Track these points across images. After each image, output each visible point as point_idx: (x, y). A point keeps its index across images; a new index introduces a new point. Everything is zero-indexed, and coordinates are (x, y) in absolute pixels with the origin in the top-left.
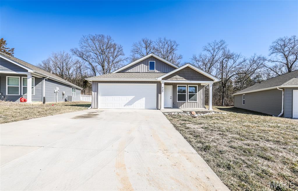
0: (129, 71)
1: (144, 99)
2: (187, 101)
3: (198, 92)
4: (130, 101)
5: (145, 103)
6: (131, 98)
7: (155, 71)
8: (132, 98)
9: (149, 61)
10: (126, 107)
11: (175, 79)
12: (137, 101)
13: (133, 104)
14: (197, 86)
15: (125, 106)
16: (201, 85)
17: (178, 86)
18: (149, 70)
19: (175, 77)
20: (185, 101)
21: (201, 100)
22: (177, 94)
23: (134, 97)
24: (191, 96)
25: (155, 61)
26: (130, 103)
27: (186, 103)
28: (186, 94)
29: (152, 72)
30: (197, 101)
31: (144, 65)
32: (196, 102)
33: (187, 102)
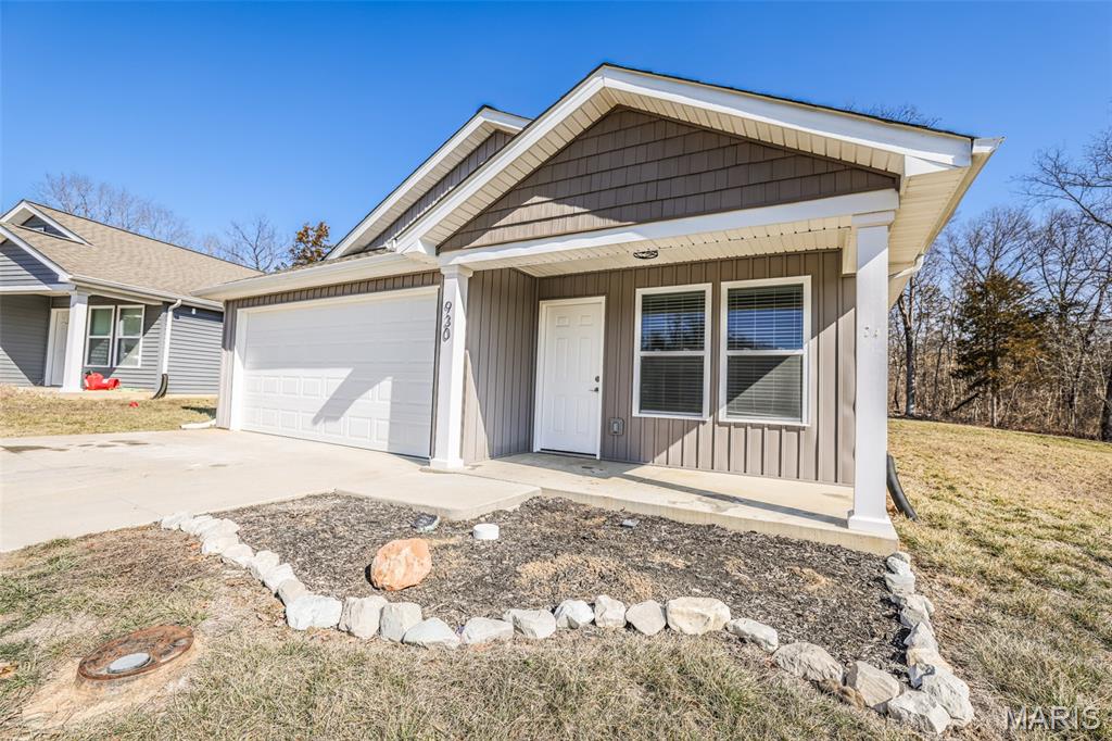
1: (387, 384)
2: (714, 410)
3: (816, 332)
4: (331, 398)
6: (336, 378)
8: (343, 380)
10: (317, 432)
12: (359, 401)
13: (343, 419)
14: (807, 281)
15: (314, 422)
20: (699, 409)
22: (638, 354)
24: (744, 375)
26: (334, 409)
27: (705, 430)
28: (706, 354)
30: (808, 420)
32: (798, 430)
33: (716, 422)
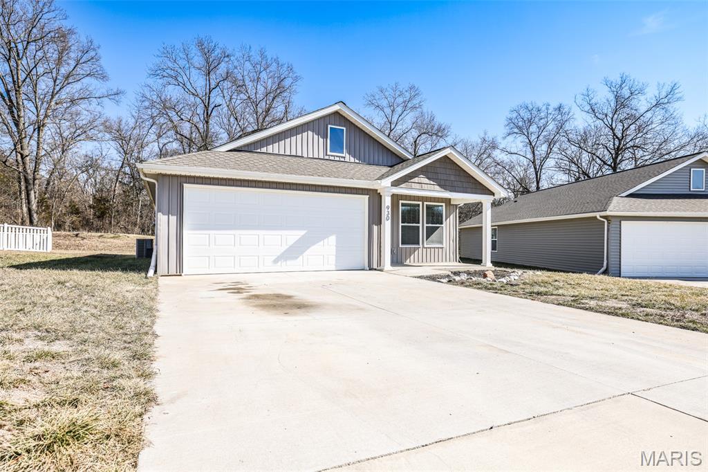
0: (270, 149)
1: (332, 239)
2: (423, 243)
3: (446, 220)
4: (290, 247)
5: (337, 251)
6: (293, 236)
7: (344, 158)
8: (299, 237)
9: (329, 126)
10: (278, 267)
11: (418, 186)
12: (313, 247)
13: (301, 257)
14: (444, 204)
15: (276, 261)
16: (452, 203)
17: (403, 205)
18: (329, 153)
19: (416, 180)
20: (419, 244)
21: (451, 242)
22: (401, 224)
23: (302, 233)
24: (430, 232)
25: (345, 129)
26: (293, 252)
27: (420, 250)
28: (421, 225)
29: (337, 159)
30: (444, 246)
31: (316, 137)
32: (442, 248)
